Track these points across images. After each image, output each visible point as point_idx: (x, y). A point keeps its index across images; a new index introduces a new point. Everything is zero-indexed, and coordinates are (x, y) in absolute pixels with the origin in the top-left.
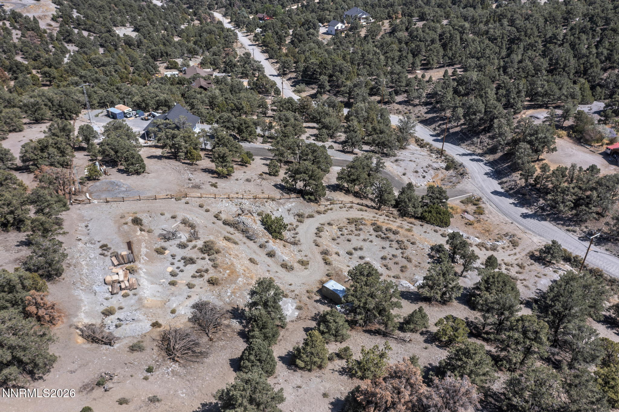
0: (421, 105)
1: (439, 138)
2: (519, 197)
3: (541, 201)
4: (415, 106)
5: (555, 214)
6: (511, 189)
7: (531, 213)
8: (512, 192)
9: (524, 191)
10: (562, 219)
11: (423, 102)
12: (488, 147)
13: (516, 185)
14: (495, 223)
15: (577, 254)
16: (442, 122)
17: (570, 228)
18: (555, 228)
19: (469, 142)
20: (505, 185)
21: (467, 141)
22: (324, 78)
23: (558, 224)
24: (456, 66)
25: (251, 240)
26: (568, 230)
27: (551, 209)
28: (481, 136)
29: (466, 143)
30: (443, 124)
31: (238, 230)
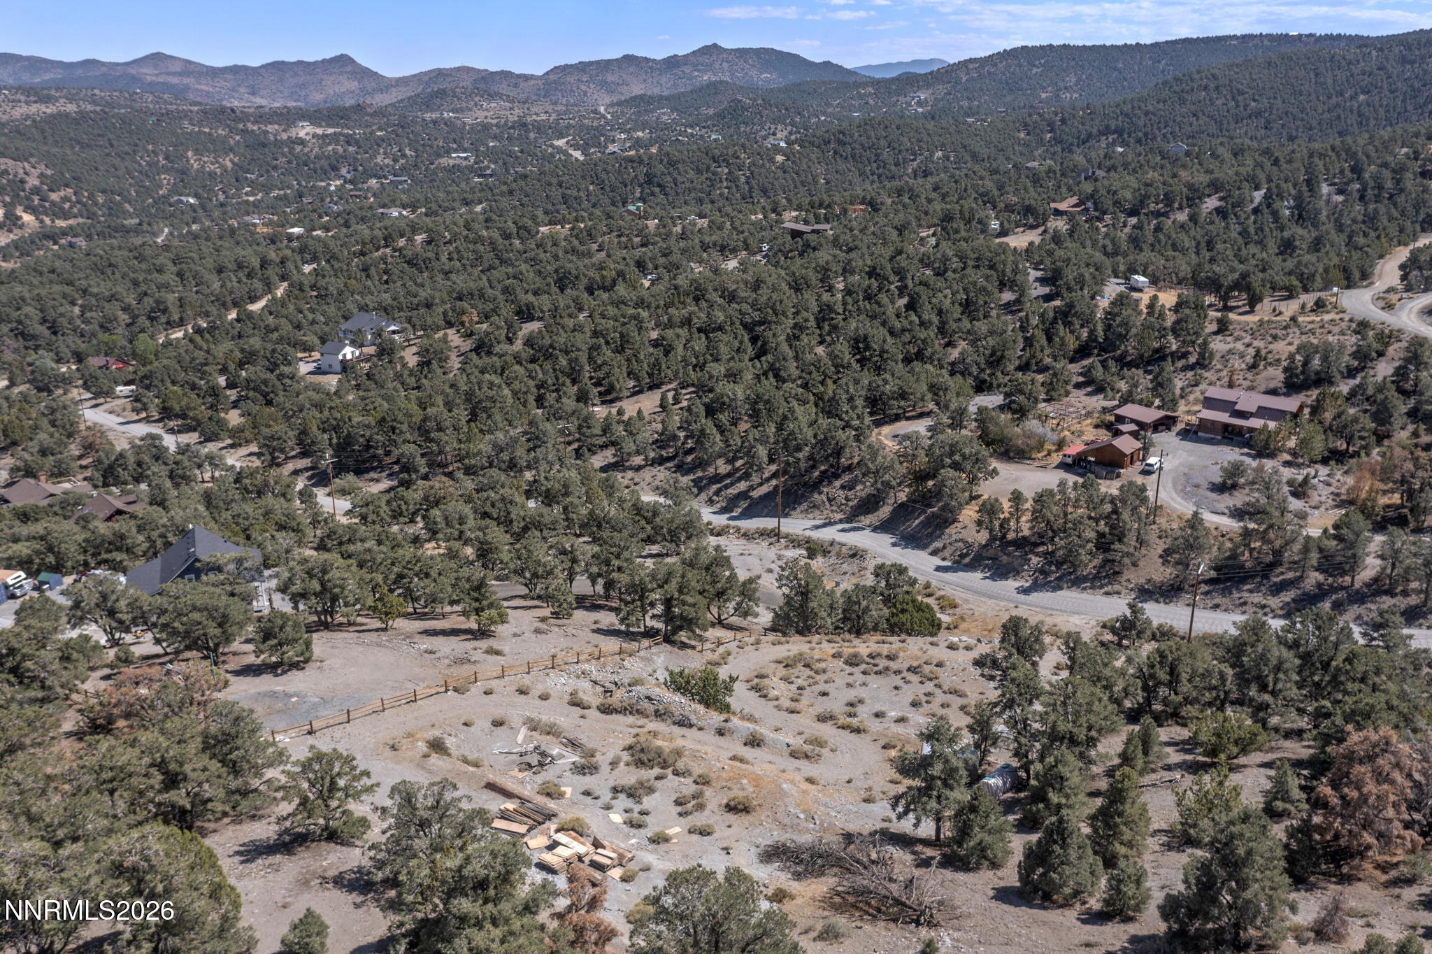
0: (652, 465)
1: (734, 514)
2: (987, 566)
3: (1035, 560)
4: (638, 469)
5: (1070, 573)
6: (963, 556)
7: (1027, 585)
8: (967, 560)
9: (991, 553)
10: (1085, 579)
11: (653, 459)
12: (851, 504)
13: (968, 546)
14: (990, 614)
15: (1162, 621)
16: (719, 486)
17: (1109, 588)
18: (1085, 596)
19: (805, 506)
20: (947, 553)
21: (800, 504)
22: (408, 449)
23: (1085, 589)
24: (665, 388)
25: (691, 726)
26: (1107, 594)
27: (1058, 568)
28: (825, 490)
29: (799, 510)
30: (726, 487)
31: (647, 717)
